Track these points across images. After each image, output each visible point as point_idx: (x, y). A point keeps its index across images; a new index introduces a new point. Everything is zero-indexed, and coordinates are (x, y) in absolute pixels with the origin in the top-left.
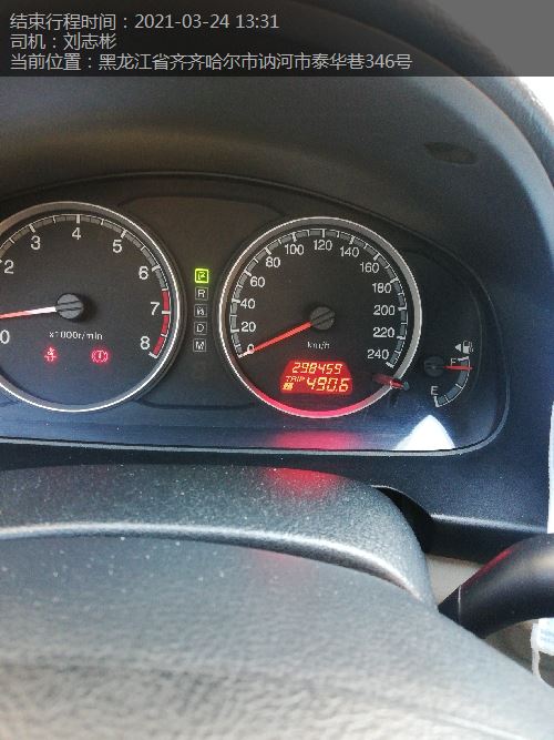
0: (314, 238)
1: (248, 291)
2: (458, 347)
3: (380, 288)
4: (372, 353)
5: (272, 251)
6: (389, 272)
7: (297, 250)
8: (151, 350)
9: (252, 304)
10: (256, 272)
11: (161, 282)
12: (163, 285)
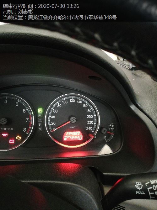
0: (70, 99)
1: (53, 114)
2: (110, 125)
3: (88, 111)
4: (88, 128)
5: (59, 103)
6: (90, 106)
7: (66, 102)
8: (26, 131)
9: (54, 117)
10: (55, 108)
11: (29, 113)
12: (29, 114)
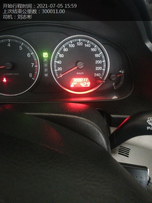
0: (77, 42)
3: (97, 55)
4: (96, 75)
5: (65, 46)
6: (99, 50)
9: (60, 62)
10: (61, 53)
12: (34, 58)
